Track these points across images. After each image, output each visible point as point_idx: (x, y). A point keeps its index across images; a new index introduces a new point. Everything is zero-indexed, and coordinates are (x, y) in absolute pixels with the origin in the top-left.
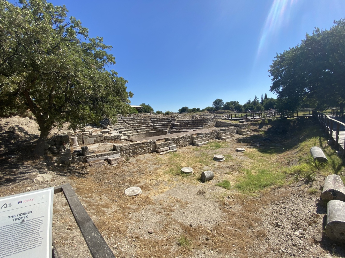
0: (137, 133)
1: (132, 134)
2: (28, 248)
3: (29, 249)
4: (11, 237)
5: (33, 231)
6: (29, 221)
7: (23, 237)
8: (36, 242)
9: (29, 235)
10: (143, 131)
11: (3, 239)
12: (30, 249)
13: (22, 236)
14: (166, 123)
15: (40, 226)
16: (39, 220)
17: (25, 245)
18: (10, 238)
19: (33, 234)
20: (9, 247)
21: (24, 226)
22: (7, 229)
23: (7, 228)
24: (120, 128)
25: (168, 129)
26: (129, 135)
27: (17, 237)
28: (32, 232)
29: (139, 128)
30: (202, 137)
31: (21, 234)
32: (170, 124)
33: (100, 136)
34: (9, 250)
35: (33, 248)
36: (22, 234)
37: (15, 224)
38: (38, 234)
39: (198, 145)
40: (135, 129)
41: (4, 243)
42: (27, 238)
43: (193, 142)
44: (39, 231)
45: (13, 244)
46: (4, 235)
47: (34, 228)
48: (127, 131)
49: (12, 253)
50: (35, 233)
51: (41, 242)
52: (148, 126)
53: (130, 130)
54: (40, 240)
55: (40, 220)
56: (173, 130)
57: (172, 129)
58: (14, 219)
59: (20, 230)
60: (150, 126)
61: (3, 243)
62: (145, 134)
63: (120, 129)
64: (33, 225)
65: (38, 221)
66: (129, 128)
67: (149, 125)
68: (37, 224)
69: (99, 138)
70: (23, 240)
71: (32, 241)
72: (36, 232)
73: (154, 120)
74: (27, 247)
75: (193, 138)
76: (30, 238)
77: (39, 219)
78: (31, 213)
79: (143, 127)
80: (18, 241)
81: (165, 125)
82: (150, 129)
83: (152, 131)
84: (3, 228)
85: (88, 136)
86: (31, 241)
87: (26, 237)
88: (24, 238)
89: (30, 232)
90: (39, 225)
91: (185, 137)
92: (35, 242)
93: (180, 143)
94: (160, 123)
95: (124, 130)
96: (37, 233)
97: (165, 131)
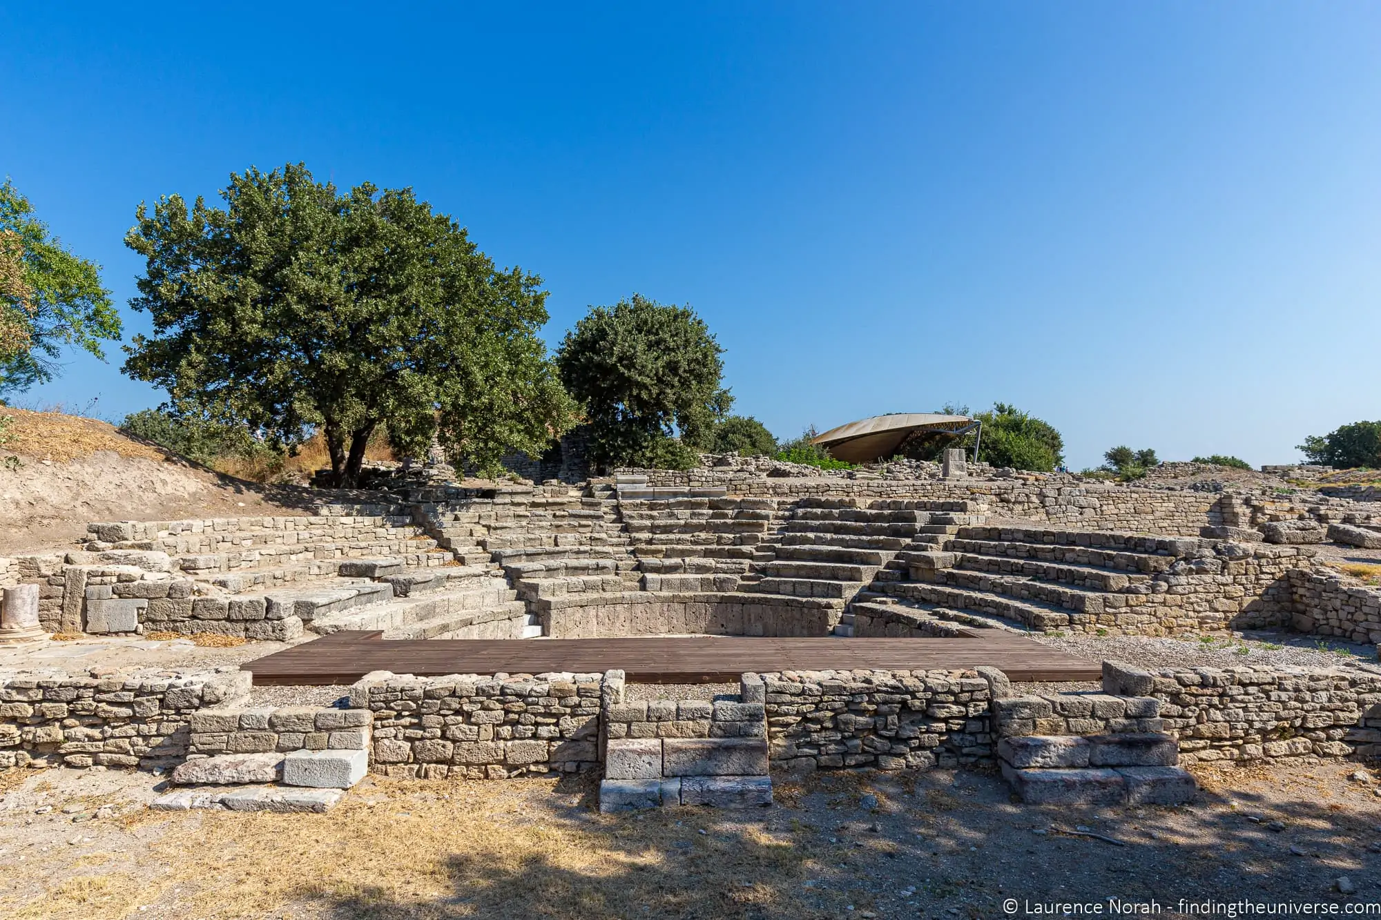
14: (869, 545)
25: (849, 594)
29: (673, 561)
32: (887, 556)
33: (169, 596)
40: (638, 567)
52: (740, 554)
53: (597, 570)
56: (872, 603)
57: (877, 593)
60: (749, 556)
66: (602, 555)
69: (166, 602)
73: (805, 517)
79: (702, 554)
81: (850, 558)
82: (739, 571)
83: (740, 588)
85: (109, 588)
94: (832, 542)
97: (819, 605)
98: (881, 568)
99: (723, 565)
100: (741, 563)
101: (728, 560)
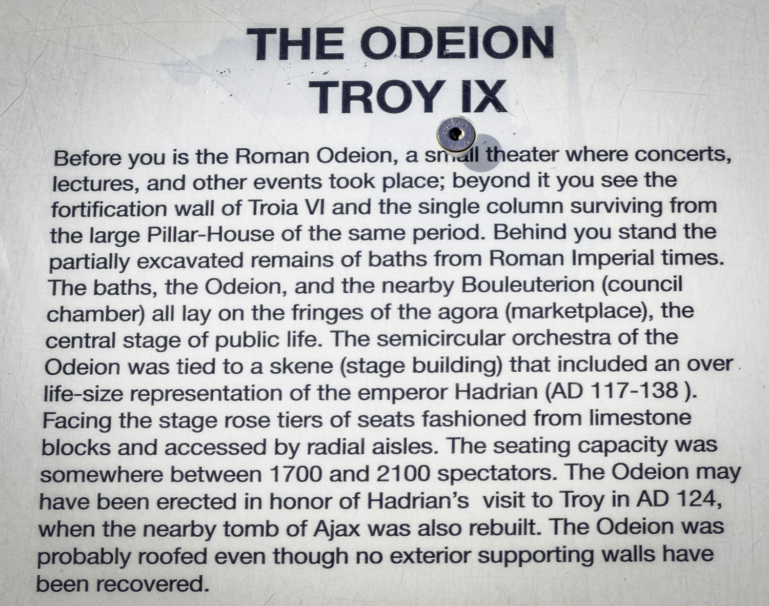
2: (546, 540)
3: (562, 555)
4: (318, 328)
5: (598, 325)
6: (535, 168)
7: (465, 365)
8: (649, 485)
11: (215, 327)
12: (574, 566)
13: (453, 352)
15: (678, 284)
16: (662, 194)
17: (508, 488)
18: (310, 341)
19: (593, 364)
20: (304, 459)
21: (466, 221)
22: (259, 207)
23: (248, 192)
27: (392, 354)
28: (588, 337)
31: (434, 325)
34: (309, 489)
36: (449, 327)
37: (348, 156)
38: (669, 390)
41: (235, 382)
42: (530, 405)
44: (681, 352)
45: (352, 433)
47: (607, 286)
50: (622, 365)
51: (704, 513)
58: (324, 87)
59: (420, 261)
64: (587, 246)
72: (631, 352)
74: (527, 527)
77: (664, 168)
78: (547, 51)
80: (405, 406)
84: (194, 171)
86: (576, 456)
87: (507, 378)
88: (478, 379)
89: (560, 325)
96: (651, 376)
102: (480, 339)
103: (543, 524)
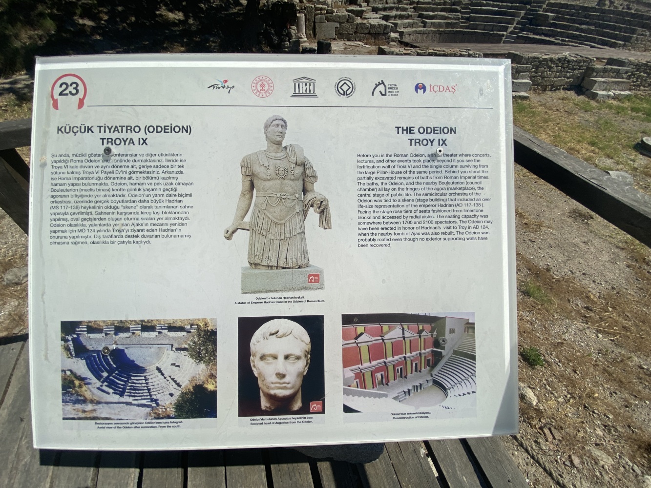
0: (422, 29)
1: (409, 30)
2: (456, 236)
3: (459, 239)
4: (411, 192)
5: (465, 191)
6: (453, 158)
7: (440, 200)
8: (475, 224)
9: (454, 200)
10: (440, 25)
11: (391, 192)
12: (462, 241)
13: (437, 197)
14: (511, 8)
15: (480, 183)
16: (478, 164)
17: (448, 225)
18: (410, 195)
19: (464, 200)
20: (409, 219)
21: (439, 169)
22: (399, 166)
23: (396, 163)
24: (387, 6)
25: (509, 30)
26: (402, 30)
27: (425, 198)
28: (463, 194)
29: (431, 13)
30: (618, 74)
31: (434, 192)
32: (523, 12)
33: (348, 21)
34: (410, 226)
35: (468, 239)
36: (437, 192)
37: (416, 156)
38: (479, 205)
39: (594, 96)
40: (420, 16)
41: (395, 204)
42: (452, 208)
43: (585, 84)
44: (481, 197)
45: (418, 214)
46: (393, 181)
47: (467, 183)
48: (401, 17)
49: (418, 237)
50: (470, 200)
51: (486, 230)
52: (456, 11)
53: (408, 17)
54: (486, 224)
55: (482, 163)
56: (525, 34)
57: (522, 30)
58: (411, 140)
59: (430, 178)
60: (460, 12)
61: (392, 203)
62: (440, 33)
63: (385, 9)
64: (463, 175)
65: (476, 167)
66: (405, 10)
67: (458, 8)
68: (474, 175)
69: (346, 25)
70: (440, 208)
71: (465, 219)
72: (472, 197)
74: (452, 233)
75: (593, 70)
76: (458, 208)
77: (478, 158)
78: (455, 132)
79: (442, 10)
80: (428, 208)
81: (505, 14)
82: (458, 19)
83: (462, 27)
84: (386, 158)
85: (324, 16)
86: (461, 219)
87: (448, 202)
88: (442, 203)
89: (458, 191)
90: (479, 177)
91: (569, 61)
92: (472, 225)
93: (543, 78)
94: (493, 6)
95: (394, 13)
96: (476, 202)
97: (500, 35)
98: (519, 19)
99: (452, 16)
100: (458, 15)
101: (452, 13)
102: (442, 194)
103: (455, 232)
